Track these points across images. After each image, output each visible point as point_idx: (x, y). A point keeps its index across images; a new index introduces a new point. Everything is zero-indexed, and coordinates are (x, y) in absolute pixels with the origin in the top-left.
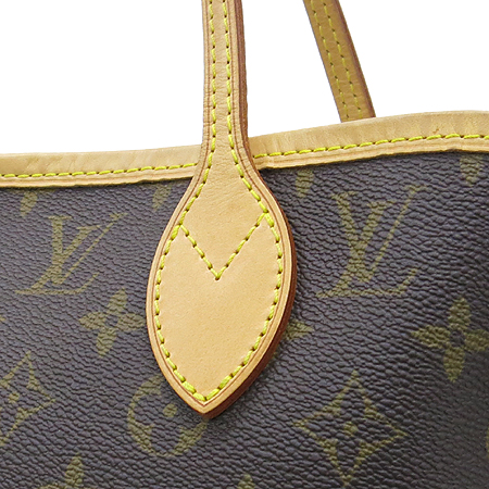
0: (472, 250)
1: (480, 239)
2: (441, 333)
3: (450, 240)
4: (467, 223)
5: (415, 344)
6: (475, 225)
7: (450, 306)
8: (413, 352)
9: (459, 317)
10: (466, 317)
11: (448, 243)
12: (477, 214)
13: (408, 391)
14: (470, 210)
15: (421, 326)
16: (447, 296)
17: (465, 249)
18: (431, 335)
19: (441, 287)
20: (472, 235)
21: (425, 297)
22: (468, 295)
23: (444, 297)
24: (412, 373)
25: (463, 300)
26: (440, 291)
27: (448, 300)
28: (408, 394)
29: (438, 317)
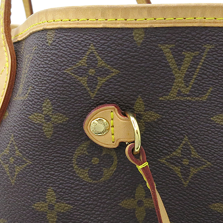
0: (50, 77)
1: (53, 71)
2: (40, 116)
3: (41, 72)
4: (48, 64)
5: (30, 122)
6: (51, 64)
7: (43, 104)
8: (30, 125)
9: (47, 108)
10: (50, 108)
11: (41, 74)
12: (52, 59)
13: (29, 143)
14: (49, 57)
15: (32, 114)
16: (41, 99)
17: (47, 76)
18: (36, 118)
19: (39, 95)
20: (50, 69)
21: (33, 100)
22: (50, 98)
23: (40, 99)
24: (30, 135)
25: (48, 100)
26: (38, 97)
27: (42, 101)
28: (30, 145)
29: (38, 109)
